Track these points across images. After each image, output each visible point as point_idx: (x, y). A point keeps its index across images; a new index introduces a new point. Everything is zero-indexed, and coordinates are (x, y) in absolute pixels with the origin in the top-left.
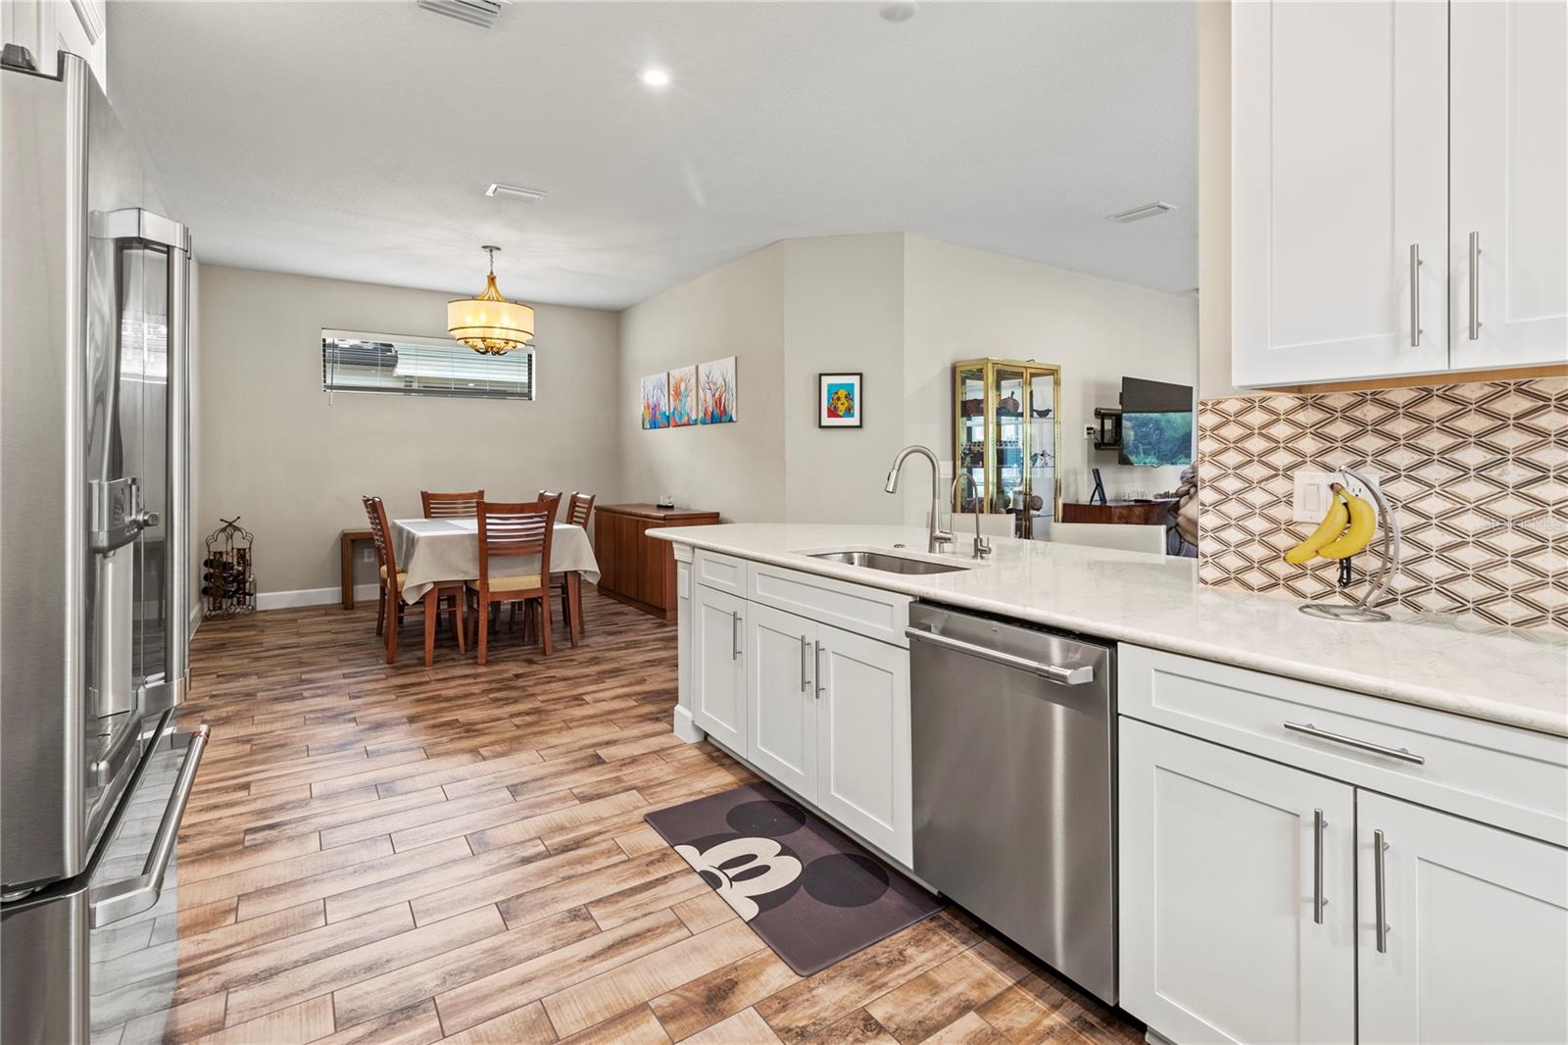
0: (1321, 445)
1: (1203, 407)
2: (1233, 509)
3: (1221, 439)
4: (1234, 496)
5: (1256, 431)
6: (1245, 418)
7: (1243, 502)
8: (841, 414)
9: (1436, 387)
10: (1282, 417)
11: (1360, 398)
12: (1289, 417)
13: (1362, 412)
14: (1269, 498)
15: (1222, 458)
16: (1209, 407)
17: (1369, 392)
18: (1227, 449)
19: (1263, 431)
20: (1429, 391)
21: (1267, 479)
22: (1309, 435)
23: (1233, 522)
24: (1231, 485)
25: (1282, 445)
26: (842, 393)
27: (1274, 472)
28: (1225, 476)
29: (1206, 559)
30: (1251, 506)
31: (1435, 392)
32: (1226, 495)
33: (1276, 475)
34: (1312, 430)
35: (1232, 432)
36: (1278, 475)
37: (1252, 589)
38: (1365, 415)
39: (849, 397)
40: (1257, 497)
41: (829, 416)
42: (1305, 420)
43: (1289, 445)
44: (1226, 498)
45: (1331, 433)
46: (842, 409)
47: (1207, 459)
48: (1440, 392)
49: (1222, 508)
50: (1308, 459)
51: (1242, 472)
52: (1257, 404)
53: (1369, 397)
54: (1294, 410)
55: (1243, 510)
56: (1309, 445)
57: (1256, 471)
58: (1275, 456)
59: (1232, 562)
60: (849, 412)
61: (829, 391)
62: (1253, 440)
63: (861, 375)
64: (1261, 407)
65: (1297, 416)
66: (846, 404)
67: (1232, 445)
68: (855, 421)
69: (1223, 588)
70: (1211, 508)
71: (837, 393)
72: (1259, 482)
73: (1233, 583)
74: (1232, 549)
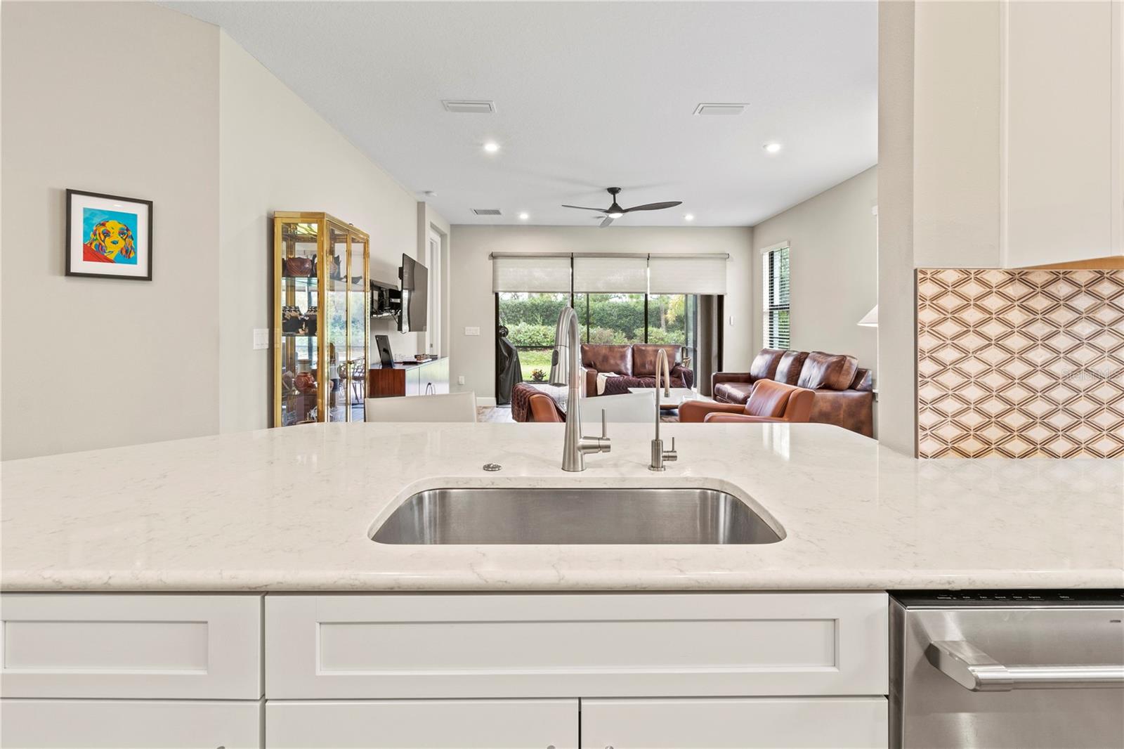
0: (1026, 317)
1: (923, 276)
2: (951, 379)
3: (940, 309)
4: (951, 367)
5: (972, 303)
6: (962, 289)
7: (959, 372)
8: (112, 257)
9: (1107, 271)
10: (994, 290)
11: (1055, 276)
12: (1000, 290)
13: (1057, 288)
14: (982, 367)
15: (940, 328)
16: (929, 276)
17: (1062, 271)
18: (945, 319)
19: (978, 303)
20: (1102, 274)
21: (981, 349)
22: (1017, 307)
23: (950, 392)
24: (949, 355)
25: (994, 316)
26: (114, 226)
27: (988, 342)
28: (943, 346)
29: (925, 433)
30: (967, 375)
31: (1105, 275)
32: (944, 365)
33: (989, 345)
34: (1018, 303)
35: (950, 302)
36: (991, 345)
37: (968, 456)
38: (1059, 291)
39: (127, 232)
40: (972, 366)
41: (86, 259)
42: (1013, 294)
43: (1000, 316)
44: (944, 367)
45: (1034, 306)
46: (113, 250)
47: (926, 329)
48: (1108, 276)
49: (941, 378)
50: (1016, 330)
51: (959, 342)
52: (972, 276)
53: (1061, 276)
54: (1004, 284)
55: (959, 380)
56: (1016, 316)
57: (971, 342)
58: (988, 327)
59: (949, 432)
60: (128, 255)
61: (86, 220)
62: (969, 311)
63: (150, 204)
64: (976, 279)
65: (1007, 290)
66: (122, 244)
67: (949, 316)
68: (140, 269)
69: (942, 459)
70: (929, 379)
71: (103, 225)
72: (975, 352)
73: (952, 453)
74: (949, 419)
